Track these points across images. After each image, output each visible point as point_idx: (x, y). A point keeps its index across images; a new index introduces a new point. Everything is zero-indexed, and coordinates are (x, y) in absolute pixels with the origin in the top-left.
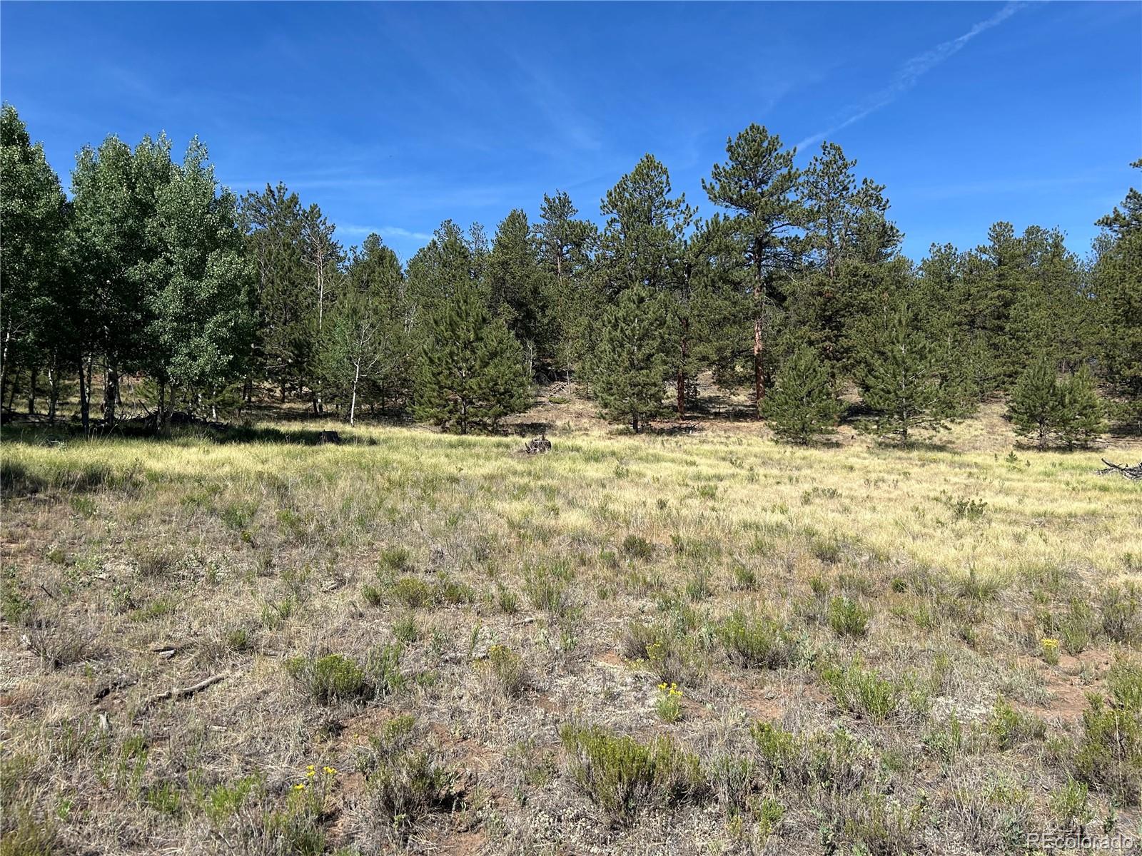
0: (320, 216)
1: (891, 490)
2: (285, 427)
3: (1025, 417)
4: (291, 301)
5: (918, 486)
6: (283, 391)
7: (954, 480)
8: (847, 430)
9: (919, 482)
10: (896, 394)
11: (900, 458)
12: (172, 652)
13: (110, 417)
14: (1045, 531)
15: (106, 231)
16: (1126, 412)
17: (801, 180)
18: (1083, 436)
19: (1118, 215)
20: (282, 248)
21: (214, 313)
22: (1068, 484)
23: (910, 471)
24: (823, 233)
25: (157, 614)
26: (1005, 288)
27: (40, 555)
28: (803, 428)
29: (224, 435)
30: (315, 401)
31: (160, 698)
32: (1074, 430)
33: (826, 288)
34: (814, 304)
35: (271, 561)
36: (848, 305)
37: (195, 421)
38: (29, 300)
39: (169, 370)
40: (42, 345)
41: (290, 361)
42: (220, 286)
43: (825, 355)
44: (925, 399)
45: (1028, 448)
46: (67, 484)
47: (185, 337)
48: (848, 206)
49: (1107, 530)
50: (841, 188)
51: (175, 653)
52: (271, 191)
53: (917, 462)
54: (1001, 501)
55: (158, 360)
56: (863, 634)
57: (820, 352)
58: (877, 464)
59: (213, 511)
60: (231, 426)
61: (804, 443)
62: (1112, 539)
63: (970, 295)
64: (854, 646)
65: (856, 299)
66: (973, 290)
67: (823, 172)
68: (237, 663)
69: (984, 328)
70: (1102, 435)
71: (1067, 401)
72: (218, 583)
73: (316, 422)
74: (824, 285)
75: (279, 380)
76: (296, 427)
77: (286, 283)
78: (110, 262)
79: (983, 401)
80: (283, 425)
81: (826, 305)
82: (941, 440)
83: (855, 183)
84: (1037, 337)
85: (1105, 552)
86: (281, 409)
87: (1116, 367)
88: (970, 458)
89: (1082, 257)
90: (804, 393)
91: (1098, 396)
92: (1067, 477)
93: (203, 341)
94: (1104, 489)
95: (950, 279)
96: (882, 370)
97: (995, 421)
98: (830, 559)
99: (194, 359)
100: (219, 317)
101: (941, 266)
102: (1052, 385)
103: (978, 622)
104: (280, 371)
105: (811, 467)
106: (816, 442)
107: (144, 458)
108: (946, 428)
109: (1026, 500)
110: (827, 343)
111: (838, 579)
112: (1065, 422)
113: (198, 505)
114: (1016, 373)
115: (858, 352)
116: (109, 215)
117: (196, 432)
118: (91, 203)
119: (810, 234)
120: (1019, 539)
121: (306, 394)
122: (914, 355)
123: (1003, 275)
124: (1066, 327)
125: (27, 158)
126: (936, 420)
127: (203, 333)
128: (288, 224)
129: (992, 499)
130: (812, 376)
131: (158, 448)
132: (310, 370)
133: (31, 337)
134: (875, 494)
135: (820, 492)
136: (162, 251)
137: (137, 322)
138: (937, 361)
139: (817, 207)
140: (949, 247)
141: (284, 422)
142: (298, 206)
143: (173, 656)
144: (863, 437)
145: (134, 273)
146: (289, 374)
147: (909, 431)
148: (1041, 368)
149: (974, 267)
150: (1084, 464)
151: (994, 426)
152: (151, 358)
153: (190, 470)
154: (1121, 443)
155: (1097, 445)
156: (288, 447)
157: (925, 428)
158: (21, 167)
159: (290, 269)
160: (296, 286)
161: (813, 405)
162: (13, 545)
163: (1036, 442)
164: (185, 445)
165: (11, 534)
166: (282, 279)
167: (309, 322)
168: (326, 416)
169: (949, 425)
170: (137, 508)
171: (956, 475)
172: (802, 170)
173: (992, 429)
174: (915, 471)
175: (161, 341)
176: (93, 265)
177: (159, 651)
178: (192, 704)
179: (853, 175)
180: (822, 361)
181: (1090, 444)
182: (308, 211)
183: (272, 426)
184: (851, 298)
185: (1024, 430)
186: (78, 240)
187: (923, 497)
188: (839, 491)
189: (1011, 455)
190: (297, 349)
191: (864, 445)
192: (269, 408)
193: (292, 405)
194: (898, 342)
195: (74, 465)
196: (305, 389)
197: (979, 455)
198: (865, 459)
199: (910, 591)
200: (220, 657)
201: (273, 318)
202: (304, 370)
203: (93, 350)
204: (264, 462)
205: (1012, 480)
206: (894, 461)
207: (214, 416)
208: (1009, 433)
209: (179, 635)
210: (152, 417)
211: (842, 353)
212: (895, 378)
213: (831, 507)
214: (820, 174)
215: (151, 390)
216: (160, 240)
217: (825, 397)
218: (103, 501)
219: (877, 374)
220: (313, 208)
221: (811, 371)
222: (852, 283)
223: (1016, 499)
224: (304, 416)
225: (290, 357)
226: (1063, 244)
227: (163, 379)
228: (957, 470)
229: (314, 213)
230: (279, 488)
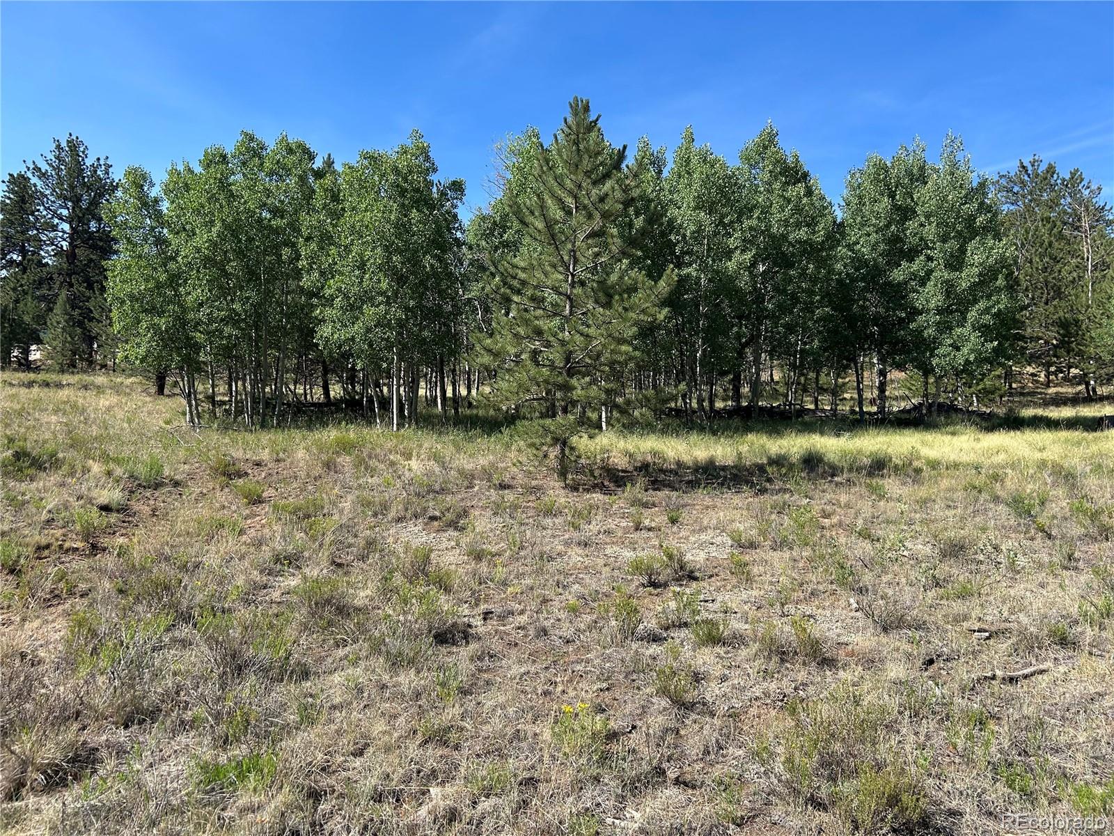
0: (1082, 180)
2: (1054, 413)
4: (1053, 278)
6: (1048, 374)
12: (987, 634)
13: (881, 409)
15: (873, 241)
20: (1040, 223)
21: (975, 301)
25: (964, 595)
27: (850, 529)
29: (991, 423)
30: (1087, 384)
31: (986, 678)
35: (1073, 554)
37: (957, 410)
38: (813, 312)
39: (935, 362)
40: (825, 350)
41: (1055, 342)
42: (980, 275)
46: (859, 470)
47: (947, 328)
51: (990, 635)
52: (1024, 167)
55: (924, 352)
59: (996, 499)
60: (995, 414)
68: (1060, 657)
72: (1019, 572)
73: (1090, 406)
75: (1043, 364)
76: (1067, 412)
77: (1046, 259)
78: (877, 267)
80: (1051, 411)
86: (1046, 394)
93: (965, 331)
99: (958, 349)
100: (982, 305)
104: (1043, 354)
107: (918, 446)
113: (980, 492)
116: (874, 225)
117: (963, 421)
118: (859, 218)
121: (1075, 377)
125: (809, 193)
127: (966, 322)
128: (1045, 197)
131: (929, 437)
132: (1080, 350)
133: (816, 343)
136: (922, 249)
137: (901, 320)
141: (1051, 408)
142: (1055, 176)
143: (988, 638)
145: (898, 275)
146: (1055, 356)
152: (916, 353)
153: (965, 458)
156: (1064, 434)
158: (805, 200)
159: (1050, 244)
160: (1058, 262)
162: (826, 520)
164: (953, 434)
165: (823, 511)
166: (1041, 256)
167: (1077, 297)
168: (1102, 399)
170: (923, 492)
175: (926, 335)
176: (863, 273)
177: (974, 631)
178: (1019, 689)
182: (1067, 178)
183: (1040, 412)
186: (850, 253)
190: (1063, 329)
192: (1032, 394)
193: (1059, 389)
195: (860, 452)
196: (1074, 371)
200: (1040, 648)
201: (1033, 299)
202: (1073, 350)
203: (865, 350)
204: (1042, 450)
207: (975, 404)
209: (989, 618)
210: (916, 408)
215: (914, 382)
216: (921, 239)
218: (891, 485)
220: (1073, 175)
224: (1075, 401)
225: (1055, 338)
227: (927, 371)
229: (1075, 178)
230: (1066, 477)
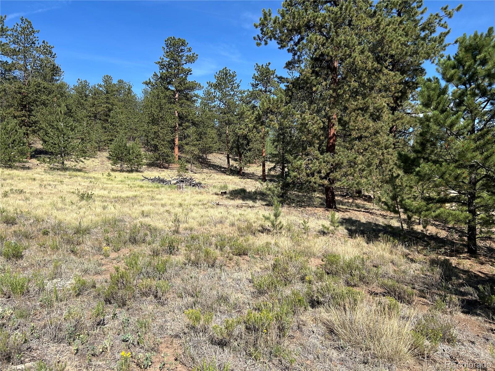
1: (53, 189)
3: (115, 158)
5: (66, 187)
7: (83, 184)
8: (34, 161)
9: (67, 185)
10: (59, 145)
11: (60, 175)
14: (116, 204)
16: (152, 157)
17: (9, 33)
18: (136, 166)
19: (150, 81)
22: (129, 185)
23: (64, 180)
24: (22, 63)
26: (109, 103)
28: (10, 160)
32: (134, 164)
33: (23, 90)
34: (16, 98)
36: (35, 101)
43: (23, 124)
44: (73, 148)
45: (116, 171)
48: (35, 52)
49: (139, 202)
50: (31, 42)
53: (68, 176)
54: (102, 193)
56: (22, 257)
57: (20, 122)
58: (48, 177)
61: (10, 167)
62: (140, 206)
63: (94, 104)
64: (16, 264)
65: (39, 98)
66: (96, 103)
67: (21, 32)
69: (100, 119)
70: (144, 166)
71: (131, 152)
74: (22, 89)
79: (99, 151)
81: (23, 99)
82: (80, 167)
83: (38, 42)
84: (121, 125)
85: (136, 210)
87: (149, 140)
88: (92, 175)
89: (139, 96)
90: (10, 142)
91: (142, 151)
92: (129, 182)
94: (142, 187)
95: (86, 96)
96: (52, 134)
97: (104, 159)
98: (11, 223)
101: (82, 89)
102: (125, 145)
103: (80, 244)
105: (13, 179)
106: (17, 167)
108: (82, 161)
109: (112, 192)
110: (24, 118)
111: (13, 233)
112: (130, 160)
114: (113, 140)
115: (41, 124)
119: (14, 62)
120: (104, 208)
122: (67, 128)
123: (108, 98)
124: (132, 123)
126: (77, 158)
129: (97, 192)
130: (15, 133)
134: (44, 191)
135: (14, 191)
138: (78, 131)
139: (18, 48)
140: (86, 81)
144: (42, 165)
147: (65, 162)
148: (121, 138)
149: (96, 93)
150: (136, 177)
151: (104, 161)
154: (150, 169)
155: (141, 170)
157: (72, 161)
161: (16, 148)
163: (119, 169)
169: (83, 160)
171: (85, 182)
172: (10, 28)
173: (102, 163)
174: (66, 180)
179: (38, 37)
180: (21, 127)
181: (139, 169)
184: (37, 97)
185: (115, 163)
187: (67, 192)
188: (24, 190)
189: (109, 174)
191: (43, 169)
194: (60, 121)
197: (96, 173)
198: (42, 175)
199: (51, 234)
205: (108, 184)
206: (58, 175)
208: (109, 164)
211: (32, 124)
212: (58, 137)
213: (19, 198)
214: (20, 32)
217: (22, 145)
219: (49, 135)
221: (14, 131)
222: (37, 90)
223: (108, 191)
226: (132, 89)
228: (86, 180)
